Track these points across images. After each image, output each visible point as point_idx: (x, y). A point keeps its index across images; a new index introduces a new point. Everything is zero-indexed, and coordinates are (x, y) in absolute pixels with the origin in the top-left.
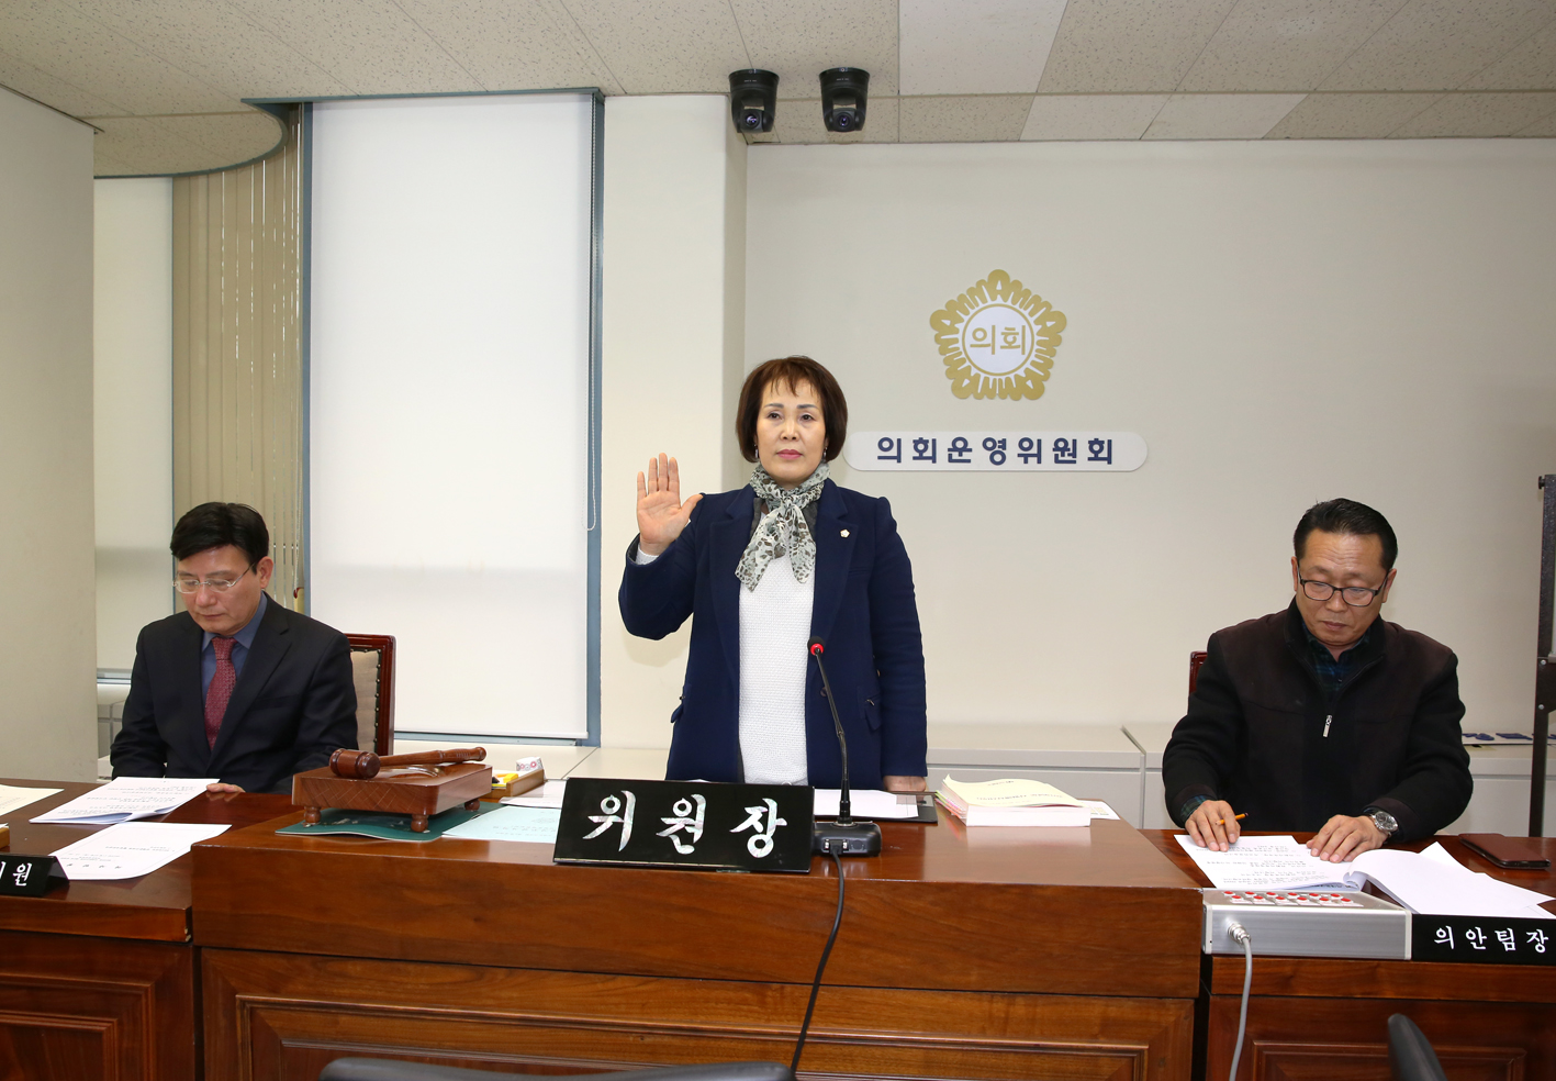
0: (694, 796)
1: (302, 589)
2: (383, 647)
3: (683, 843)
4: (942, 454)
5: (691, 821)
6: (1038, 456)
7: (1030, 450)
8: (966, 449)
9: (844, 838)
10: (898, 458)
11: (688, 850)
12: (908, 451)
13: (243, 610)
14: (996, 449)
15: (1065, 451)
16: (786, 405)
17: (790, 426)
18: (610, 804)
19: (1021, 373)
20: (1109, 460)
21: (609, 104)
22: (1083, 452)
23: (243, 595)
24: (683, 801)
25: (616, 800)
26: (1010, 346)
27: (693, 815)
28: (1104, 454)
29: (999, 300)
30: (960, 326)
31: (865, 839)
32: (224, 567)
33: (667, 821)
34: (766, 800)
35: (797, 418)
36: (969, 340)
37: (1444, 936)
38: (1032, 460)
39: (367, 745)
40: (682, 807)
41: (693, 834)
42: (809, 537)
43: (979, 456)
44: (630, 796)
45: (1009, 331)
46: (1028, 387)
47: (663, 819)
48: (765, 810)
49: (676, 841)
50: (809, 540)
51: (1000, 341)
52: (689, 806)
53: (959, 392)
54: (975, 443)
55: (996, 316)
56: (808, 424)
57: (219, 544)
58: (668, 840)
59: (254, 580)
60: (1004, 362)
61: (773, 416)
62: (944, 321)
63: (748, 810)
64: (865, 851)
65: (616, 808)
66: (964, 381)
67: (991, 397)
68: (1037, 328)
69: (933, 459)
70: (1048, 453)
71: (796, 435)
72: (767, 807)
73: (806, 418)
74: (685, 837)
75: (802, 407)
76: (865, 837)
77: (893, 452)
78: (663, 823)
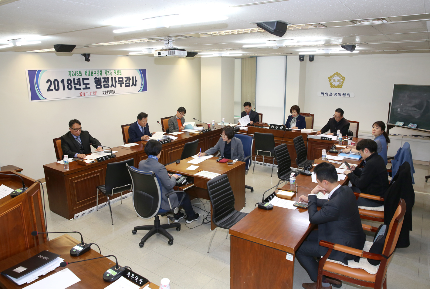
1: (255, 108)
2: (262, 115)
4: (329, 95)
6: (341, 95)
7: (340, 95)
8: (332, 94)
10: (323, 95)
12: (325, 94)
13: (249, 111)
14: (335, 94)
15: (344, 95)
19: (339, 85)
20: (350, 96)
21: (288, 56)
22: (346, 95)
23: (249, 110)
26: (338, 81)
28: (349, 95)
29: (337, 76)
30: (332, 79)
32: (248, 107)
36: (333, 81)
37: (323, 138)
38: (340, 96)
39: (260, 122)
43: (333, 95)
44: (274, 125)
45: (338, 80)
46: (340, 86)
51: (337, 81)
53: (331, 87)
54: (333, 93)
55: (337, 78)
57: (247, 105)
59: (250, 108)
60: (337, 83)
62: (330, 78)
66: (332, 86)
67: (335, 88)
68: (341, 79)
69: (328, 95)
70: (342, 95)
77: (323, 94)
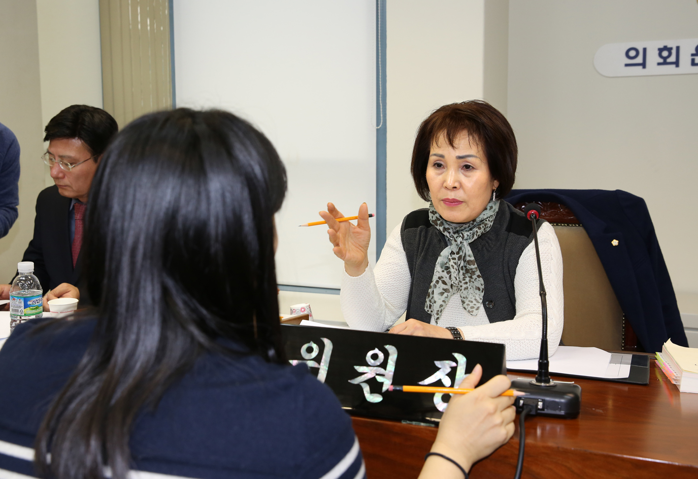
0: (387, 347)
3: (373, 391)
5: (381, 370)
9: (540, 397)
11: (376, 399)
16: (446, 156)
17: (452, 176)
18: (310, 350)
24: (376, 351)
25: (315, 346)
27: (384, 365)
31: (563, 401)
33: (360, 369)
34: (456, 355)
35: (459, 167)
40: (375, 357)
41: (382, 384)
42: (478, 273)
44: (327, 342)
47: (356, 368)
48: (454, 364)
49: (366, 389)
50: (478, 276)
52: (381, 356)
56: (469, 173)
58: (359, 388)
61: (438, 165)
63: (438, 363)
64: (562, 413)
65: (314, 354)
71: (456, 185)
72: (456, 361)
73: (467, 167)
74: (375, 386)
75: (460, 158)
76: (563, 398)
78: (356, 371)
